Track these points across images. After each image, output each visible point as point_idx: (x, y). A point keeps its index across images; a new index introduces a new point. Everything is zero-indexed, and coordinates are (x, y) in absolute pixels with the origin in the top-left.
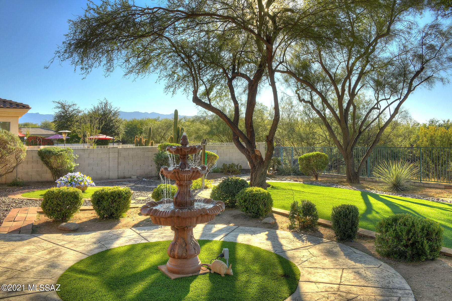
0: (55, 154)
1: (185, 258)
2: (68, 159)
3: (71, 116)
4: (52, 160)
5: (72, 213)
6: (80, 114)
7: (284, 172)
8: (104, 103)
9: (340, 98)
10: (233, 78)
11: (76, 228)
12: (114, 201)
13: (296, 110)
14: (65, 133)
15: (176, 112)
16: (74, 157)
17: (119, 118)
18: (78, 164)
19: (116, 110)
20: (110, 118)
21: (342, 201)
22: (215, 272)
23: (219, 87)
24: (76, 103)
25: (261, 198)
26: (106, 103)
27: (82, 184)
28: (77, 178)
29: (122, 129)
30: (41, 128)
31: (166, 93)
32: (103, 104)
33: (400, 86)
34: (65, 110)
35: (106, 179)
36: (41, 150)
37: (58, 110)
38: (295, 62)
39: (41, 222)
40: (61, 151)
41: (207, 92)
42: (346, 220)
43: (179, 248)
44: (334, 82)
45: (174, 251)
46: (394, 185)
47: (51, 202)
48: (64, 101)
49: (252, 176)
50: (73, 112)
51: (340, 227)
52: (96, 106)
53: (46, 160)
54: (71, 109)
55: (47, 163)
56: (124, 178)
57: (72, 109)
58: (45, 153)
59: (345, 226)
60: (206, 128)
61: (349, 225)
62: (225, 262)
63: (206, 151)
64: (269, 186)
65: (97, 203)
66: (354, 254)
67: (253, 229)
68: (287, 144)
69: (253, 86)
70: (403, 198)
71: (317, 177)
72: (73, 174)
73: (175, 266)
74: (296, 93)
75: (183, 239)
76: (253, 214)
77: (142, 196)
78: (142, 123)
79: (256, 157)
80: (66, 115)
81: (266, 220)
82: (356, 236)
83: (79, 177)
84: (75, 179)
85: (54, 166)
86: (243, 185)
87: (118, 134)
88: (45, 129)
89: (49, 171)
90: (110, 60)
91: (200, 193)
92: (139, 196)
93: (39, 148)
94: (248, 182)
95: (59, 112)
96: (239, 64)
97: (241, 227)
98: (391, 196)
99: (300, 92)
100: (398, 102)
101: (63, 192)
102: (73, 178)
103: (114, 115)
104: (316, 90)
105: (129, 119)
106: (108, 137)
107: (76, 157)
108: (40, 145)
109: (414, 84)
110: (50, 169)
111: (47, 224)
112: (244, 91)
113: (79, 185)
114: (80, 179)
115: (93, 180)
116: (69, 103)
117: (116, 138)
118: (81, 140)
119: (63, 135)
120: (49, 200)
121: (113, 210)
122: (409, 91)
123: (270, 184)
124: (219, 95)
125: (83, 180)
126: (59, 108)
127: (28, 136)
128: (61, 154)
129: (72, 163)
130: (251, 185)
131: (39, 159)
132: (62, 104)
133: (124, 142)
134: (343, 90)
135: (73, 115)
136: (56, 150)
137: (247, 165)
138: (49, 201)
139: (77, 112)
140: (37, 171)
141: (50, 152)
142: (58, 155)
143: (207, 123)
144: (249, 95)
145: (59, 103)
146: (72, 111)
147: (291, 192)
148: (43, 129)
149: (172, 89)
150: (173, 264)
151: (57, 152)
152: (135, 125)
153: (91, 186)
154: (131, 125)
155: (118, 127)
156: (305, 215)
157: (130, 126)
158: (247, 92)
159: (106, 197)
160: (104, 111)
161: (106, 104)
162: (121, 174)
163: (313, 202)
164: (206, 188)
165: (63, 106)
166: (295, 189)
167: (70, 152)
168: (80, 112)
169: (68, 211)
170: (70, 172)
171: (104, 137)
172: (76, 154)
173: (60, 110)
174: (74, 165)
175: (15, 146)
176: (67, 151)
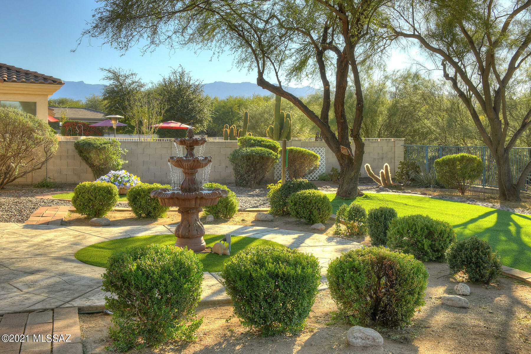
0: (96, 147)
1: (188, 238)
2: (114, 154)
3: (129, 93)
4: (93, 155)
6: (142, 89)
8: (179, 72)
11: (107, 223)
14: (116, 119)
16: (123, 152)
17: (204, 95)
18: (127, 162)
19: (197, 83)
20: (189, 96)
24: (136, 73)
26: (183, 73)
27: (128, 184)
28: (121, 178)
29: (207, 114)
30: (85, 109)
31: (239, 69)
32: (178, 75)
34: (119, 82)
36: (78, 142)
37: (107, 82)
40: (105, 143)
45: (179, 231)
47: (82, 196)
48: (118, 69)
50: (132, 86)
52: (167, 77)
53: (85, 156)
54: (128, 81)
55: (86, 159)
57: (130, 82)
58: (84, 145)
64: (362, 195)
65: (133, 201)
69: (342, 62)
71: (463, 191)
72: (117, 172)
80: (121, 90)
83: (124, 176)
84: (119, 178)
85: (96, 163)
87: (201, 122)
88: (91, 110)
89: (90, 170)
93: (76, 139)
95: (110, 85)
101: (95, 187)
102: (116, 177)
103: (194, 92)
105: (222, 97)
106: (184, 126)
107: (125, 152)
108: (80, 135)
110: (90, 167)
111: (77, 220)
113: (123, 186)
114: (126, 179)
116: (125, 72)
117: (197, 127)
118: (136, 129)
119: (113, 122)
120: (80, 194)
121: (151, 209)
125: (129, 180)
126: (110, 79)
127: (64, 121)
128: (105, 147)
129: (119, 160)
131: (76, 154)
132: (114, 73)
135: (131, 91)
136: (98, 143)
138: (80, 196)
139: (138, 86)
140: (74, 169)
141: (90, 144)
142: (100, 149)
144: (337, 74)
145: (110, 71)
146: (130, 84)
148: (88, 109)
151: (99, 145)
152: (231, 108)
154: (223, 107)
155: (201, 110)
157: (223, 109)
160: (179, 85)
161: (182, 75)
165: (116, 77)
167: (116, 146)
168: (142, 86)
169: (101, 208)
170: (116, 170)
171: (178, 125)
172: (126, 148)
173: (112, 82)
174: (121, 163)
175: (43, 135)
176: (112, 143)
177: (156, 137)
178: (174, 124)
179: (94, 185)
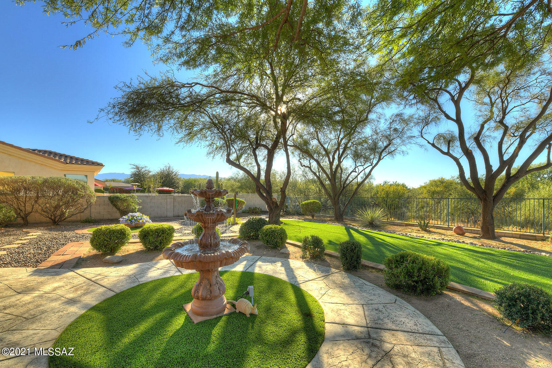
1: (210, 300)
2: (133, 203)
3: (143, 175)
4: (119, 203)
5: (120, 247)
6: (150, 174)
7: (290, 213)
9: (331, 164)
10: (257, 148)
11: (120, 260)
12: (158, 236)
13: (297, 173)
15: (217, 173)
16: (138, 201)
17: (179, 177)
18: (141, 207)
20: (173, 177)
21: (336, 234)
22: (240, 312)
23: (246, 155)
24: (147, 166)
25: (279, 234)
27: (141, 221)
28: (136, 217)
29: (181, 184)
30: (124, 183)
32: (167, 167)
33: (372, 157)
34: (139, 170)
35: (165, 217)
36: (110, 196)
37: (133, 170)
38: (299, 140)
39: (91, 254)
41: (238, 158)
42: (352, 254)
43: (203, 289)
44: (327, 153)
45: (198, 292)
46: (370, 223)
47: (98, 238)
48: (138, 165)
49: (270, 215)
50: (145, 172)
51: (347, 259)
53: (114, 204)
54: (143, 170)
55: (115, 206)
56: (178, 216)
58: (114, 198)
59: (352, 259)
60: (238, 184)
61: (355, 258)
62: (251, 301)
63: (237, 199)
64: (282, 223)
65: (144, 237)
66: (365, 286)
67: (273, 259)
68: (292, 195)
69: (271, 153)
70: (378, 232)
71: (313, 216)
73: (199, 307)
74: (299, 161)
75: (208, 280)
76: (272, 245)
77: (188, 230)
78: (195, 181)
79: (273, 202)
80: (140, 174)
81: (282, 251)
82: (360, 266)
85: (121, 208)
86: (264, 223)
87: (178, 187)
90: (159, 128)
91: (232, 228)
92: (185, 230)
94: (267, 219)
96: (260, 139)
97: (263, 257)
98: (369, 231)
99: (302, 161)
100: (371, 167)
101: (110, 230)
102: (133, 217)
103: (175, 175)
104: (314, 159)
105: (186, 178)
106: (170, 189)
109: (383, 155)
110: (118, 210)
111: (95, 257)
112: (264, 159)
114: (140, 218)
115: (150, 218)
116: (142, 166)
117: (176, 190)
118: (146, 190)
119: (134, 186)
121: (158, 244)
122: (380, 159)
123: (283, 221)
124: (246, 160)
125: (142, 218)
126: (134, 169)
127: (110, 187)
128: (127, 199)
130: (269, 223)
131: (109, 203)
132: (136, 166)
133: (182, 193)
134: (334, 158)
135: (145, 174)
137: (266, 208)
139: (148, 172)
140: (108, 211)
141: (117, 197)
142: (124, 200)
143: (239, 181)
144: (268, 161)
145: (134, 165)
147: (298, 228)
149: (212, 155)
150: (197, 305)
152: (190, 182)
153: (149, 222)
154: (187, 182)
155: (178, 183)
156: (315, 247)
158: (266, 159)
159: (151, 233)
160: (168, 172)
161: (169, 168)
162: (176, 214)
163: (320, 237)
164: (237, 224)
165: (137, 168)
166: (301, 225)
167: (134, 198)
168: (150, 172)
169: (116, 245)
170: (132, 212)
171: (168, 189)
172: (140, 199)
173: (135, 170)
174: (137, 207)
175: (85, 192)
176: (131, 197)
177: (157, 194)
178: (165, 188)
179: (109, 229)
